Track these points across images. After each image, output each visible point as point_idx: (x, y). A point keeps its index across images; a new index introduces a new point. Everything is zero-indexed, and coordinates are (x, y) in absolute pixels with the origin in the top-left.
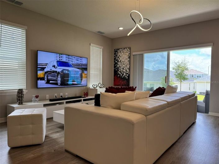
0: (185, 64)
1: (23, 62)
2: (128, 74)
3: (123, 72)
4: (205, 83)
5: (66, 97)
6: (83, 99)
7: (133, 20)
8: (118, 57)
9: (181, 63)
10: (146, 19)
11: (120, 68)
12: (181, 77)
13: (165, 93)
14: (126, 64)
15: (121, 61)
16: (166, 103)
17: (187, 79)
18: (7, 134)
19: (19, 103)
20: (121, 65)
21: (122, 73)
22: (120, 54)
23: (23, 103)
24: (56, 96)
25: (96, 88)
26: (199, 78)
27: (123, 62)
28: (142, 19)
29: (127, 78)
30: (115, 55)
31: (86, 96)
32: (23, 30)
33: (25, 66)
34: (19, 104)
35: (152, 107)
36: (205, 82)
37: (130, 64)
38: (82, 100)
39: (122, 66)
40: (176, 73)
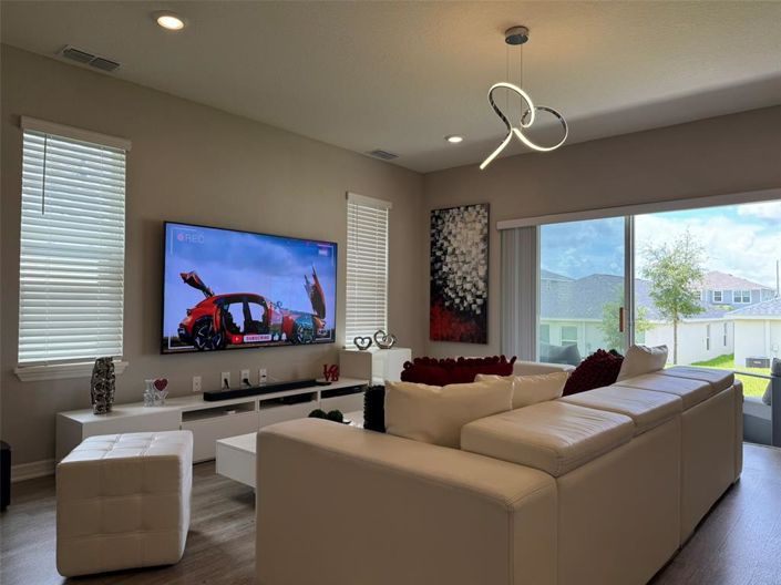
0: (689, 256)
1: (116, 263)
2: (480, 297)
3: (465, 291)
4: (768, 323)
5: (263, 382)
6: (322, 392)
7: (500, 114)
8: (445, 238)
9: (672, 252)
10: (547, 109)
11: (451, 276)
12: (675, 303)
13: (620, 374)
14: (473, 263)
15: (457, 252)
16: (630, 423)
17: (698, 310)
18: (55, 520)
19: (99, 408)
20: (455, 267)
21: (461, 294)
22: (452, 226)
23: (114, 409)
24: (226, 380)
25: (369, 350)
26: (742, 302)
27: (462, 253)
28: (533, 110)
29: (478, 312)
30: (434, 231)
31: (330, 379)
32: (117, 155)
33: (122, 276)
34: (99, 411)
35: (576, 441)
36: (764, 321)
37: (488, 264)
38: (319, 394)
39: (459, 268)
40: (658, 291)
